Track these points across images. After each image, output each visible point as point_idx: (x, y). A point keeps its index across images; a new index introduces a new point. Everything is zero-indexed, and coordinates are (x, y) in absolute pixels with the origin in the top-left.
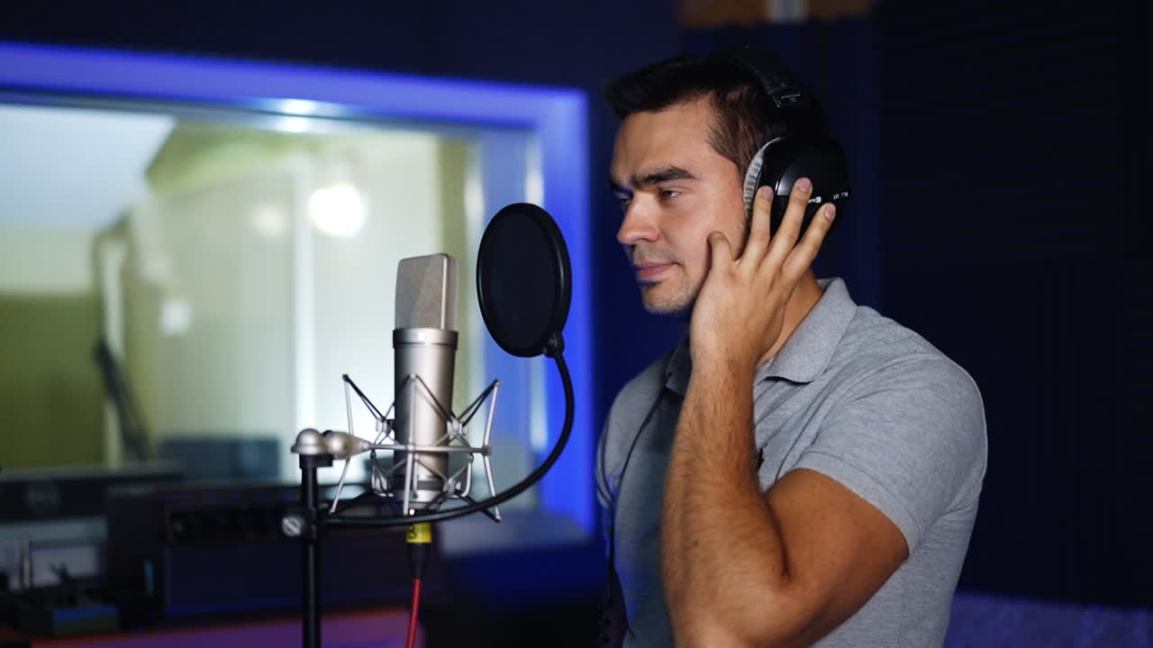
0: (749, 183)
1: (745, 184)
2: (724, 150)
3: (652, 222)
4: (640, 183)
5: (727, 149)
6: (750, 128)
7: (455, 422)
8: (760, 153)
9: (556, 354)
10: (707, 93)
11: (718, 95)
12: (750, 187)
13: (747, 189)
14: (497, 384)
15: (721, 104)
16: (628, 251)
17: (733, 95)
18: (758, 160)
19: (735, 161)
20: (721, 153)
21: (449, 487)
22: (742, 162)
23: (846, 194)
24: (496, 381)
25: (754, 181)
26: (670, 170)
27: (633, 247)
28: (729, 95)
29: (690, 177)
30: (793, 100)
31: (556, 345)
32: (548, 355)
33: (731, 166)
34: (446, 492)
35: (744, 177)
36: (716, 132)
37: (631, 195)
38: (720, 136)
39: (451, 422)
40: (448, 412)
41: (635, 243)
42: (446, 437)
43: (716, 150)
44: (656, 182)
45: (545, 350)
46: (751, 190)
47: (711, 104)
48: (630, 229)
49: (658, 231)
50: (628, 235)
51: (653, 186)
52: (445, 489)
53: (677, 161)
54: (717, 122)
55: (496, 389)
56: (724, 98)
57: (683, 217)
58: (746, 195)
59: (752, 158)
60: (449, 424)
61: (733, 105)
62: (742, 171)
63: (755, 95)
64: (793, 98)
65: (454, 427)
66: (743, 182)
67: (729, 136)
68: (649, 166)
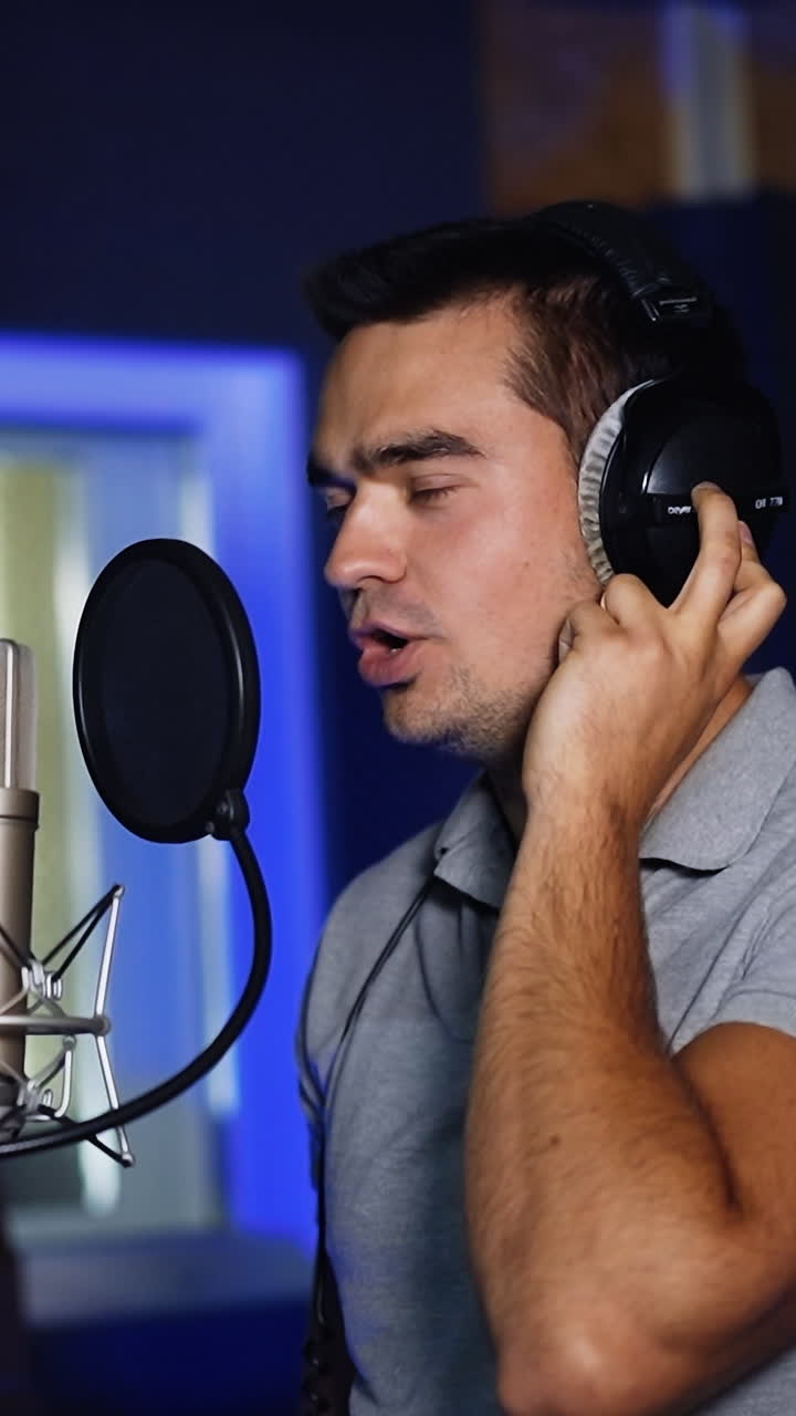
0: (590, 468)
1: (583, 469)
2: (540, 399)
3: (395, 543)
4: (368, 463)
5: (546, 399)
6: (592, 359)
7: (38, 970)
8: (616, 408)
9: (233, 832)
10: (508, 288)
11: (529, 292)
12: (593, 475)
13: (587, 479)
14: (119, 892)
15: (537, 310)
16: (346, 603)
17: (560, 295)
18: (611, 421)
19: (562, 421)
20: (532, 405)
21: (27, 1097)
22: (577, 424)
23: (780, 501)
24: (116, 888)
25: (602, 464)
26: (432, 438)
27: (356, 593)
28: (552, 293)
29: (471, 452)
30: (683, 308)
31: (232, 812)
32: (218, 836)
33: (553, 430)
34: (24, 1106)
35: (581, 457)
36: (524, 365)
37: (352, 490)
38: (532, 371)
39: (30, 968)
40: (21, 948)
41: (362, 584)
42: (19, 997)
43: (526, 399)
44: (402, 462)
45: (211, 826)
46: (594, 481)
47: (515, 309)
48: (350, 556)
49: (404, 561)
50: (347, 568)
51: (394, 469)
52: (20, 1102)
53: (446, 419)
54: (527, 344)
55: (116, 902)
56: (541, 299)
57: (457, 533)
58: (583, 491)
59: (598, 419)
60: (25, 971)
61: (561, 313)
62: (576, 443)
63: (604, 295)
64: (682, 305)
65: (34, 978)
66: (579, 466)
67: (551, 374)
68: (388, 429)
